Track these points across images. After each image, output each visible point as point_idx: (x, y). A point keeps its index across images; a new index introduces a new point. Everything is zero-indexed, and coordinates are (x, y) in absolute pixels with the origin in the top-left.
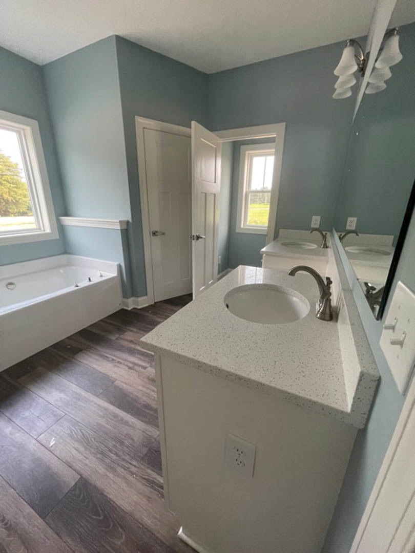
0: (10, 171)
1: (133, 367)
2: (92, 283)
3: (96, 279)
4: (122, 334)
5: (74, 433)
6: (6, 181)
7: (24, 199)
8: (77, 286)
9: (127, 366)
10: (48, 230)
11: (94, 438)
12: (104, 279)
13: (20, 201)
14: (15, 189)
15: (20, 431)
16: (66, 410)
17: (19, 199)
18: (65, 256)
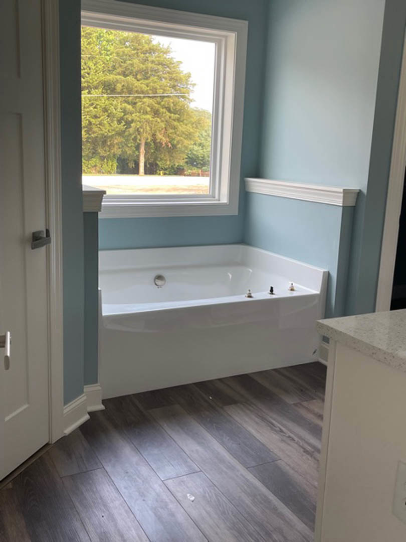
0: (176, 90)
1: (313, 452)
2: (274, 297)
3: (282, 292)
4: (307, 401)
5: (207, 495)
6: (166, 108)
7: (186, 142)
8: (250, 297)
9: (302, 447)
10: (224, 200)
11: (232, 511)
12: (295, 294)
13: (179, 146)
14: (176, 123)
15: (146, 465)
16: (202, 467)
17: (178, 142)
18: (241, 247)
